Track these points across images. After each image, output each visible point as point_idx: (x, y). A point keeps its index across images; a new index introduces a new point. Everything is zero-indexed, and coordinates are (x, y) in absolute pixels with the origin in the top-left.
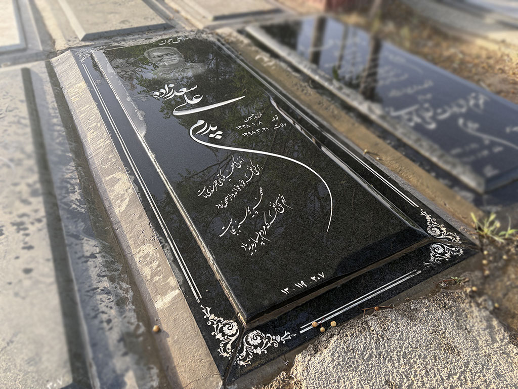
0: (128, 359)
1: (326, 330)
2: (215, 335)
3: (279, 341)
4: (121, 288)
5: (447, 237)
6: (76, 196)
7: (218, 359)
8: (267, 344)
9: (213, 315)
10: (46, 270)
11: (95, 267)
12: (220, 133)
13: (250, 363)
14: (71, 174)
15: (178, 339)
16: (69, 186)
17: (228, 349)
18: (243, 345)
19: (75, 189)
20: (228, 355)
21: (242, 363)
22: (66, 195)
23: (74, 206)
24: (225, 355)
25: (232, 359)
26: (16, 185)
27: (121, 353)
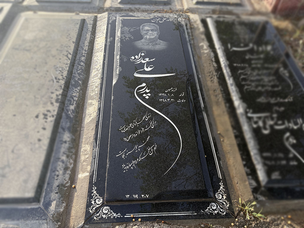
1: (135, 221)
2: (92, 201)
3: (114, 216)
4: (69, 162)
6: (72, 107)
7: (87, 212)
8: (109, 215)
9: (96, 192)
10: (46, 142)
11: (64, 148)
12: (149, 95)
13: (98, 219)
14: (76, 94)
15: (79, 195)
16: (72, 100)
17: (93, 210)
18: (100, 210)
19: (74, 103)
21: (95, 218)
22: (69, 105)
23: (70, 113)
24: (91, 211)
25: (93, 214)
26: (52, 93)
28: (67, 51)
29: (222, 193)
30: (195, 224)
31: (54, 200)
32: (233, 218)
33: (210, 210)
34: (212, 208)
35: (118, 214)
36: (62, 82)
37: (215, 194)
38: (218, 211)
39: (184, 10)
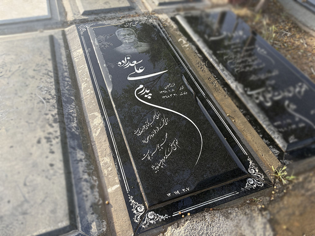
0: (94, 216)
1: (185, 217)
2: (133, 211)
3: (162, 218)
4: (93, 179)
5: (257, 175)
6: (74, 124)
7: (133, 223)
8: (156, 219)
9: (133, 201)
10: (60, 165)
11: (82, 167)
12: (151, 94)
13: (147, 227)
14: (72, 110)
15: (117, 209)
16: (71, 117)
17: (138, 219)
18: (145, 218)
19: (74, 120)
20: (138, 222)
21: (143, 226)
22: (70, 123)
23: (73, 130)
24: (136, 221)
25: (139, 224)
26: (46, 114)
27: (91, 213)
28: (46, 70)
29: (253, 167)
30: (240, 202)
31: (93, 222)
32: (272, 186)
33: (249, 186)
34: (250, 183)
35: (166, 216)
36: (53, 101)
37: (247, 171)
38: (257, 185)
39: (150, 13)
